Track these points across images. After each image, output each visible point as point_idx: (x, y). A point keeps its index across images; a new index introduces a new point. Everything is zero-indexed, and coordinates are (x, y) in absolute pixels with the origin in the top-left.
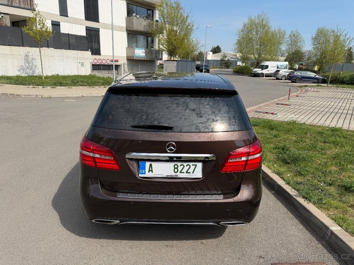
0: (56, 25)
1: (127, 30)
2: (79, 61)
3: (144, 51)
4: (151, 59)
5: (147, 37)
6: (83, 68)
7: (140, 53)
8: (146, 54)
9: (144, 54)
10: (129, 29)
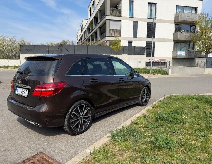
0: (130, 43)
1: (173, 41)
2: (138, 61)
3: (185, 53)
4: (190, 58)
5: (189, 43)
6: (141, 64)
7: (182, 54)
8: (186, 55)
9: (185, 55)
10: (175, 40)
